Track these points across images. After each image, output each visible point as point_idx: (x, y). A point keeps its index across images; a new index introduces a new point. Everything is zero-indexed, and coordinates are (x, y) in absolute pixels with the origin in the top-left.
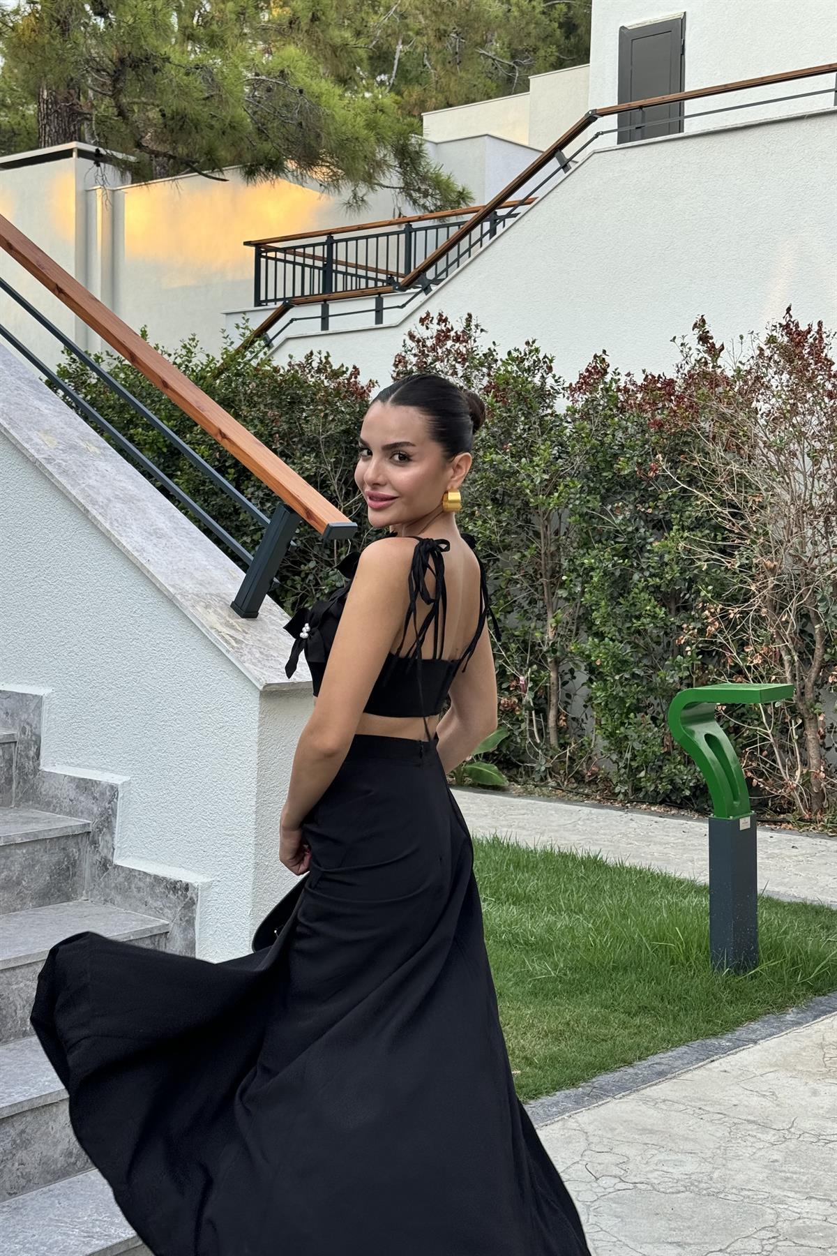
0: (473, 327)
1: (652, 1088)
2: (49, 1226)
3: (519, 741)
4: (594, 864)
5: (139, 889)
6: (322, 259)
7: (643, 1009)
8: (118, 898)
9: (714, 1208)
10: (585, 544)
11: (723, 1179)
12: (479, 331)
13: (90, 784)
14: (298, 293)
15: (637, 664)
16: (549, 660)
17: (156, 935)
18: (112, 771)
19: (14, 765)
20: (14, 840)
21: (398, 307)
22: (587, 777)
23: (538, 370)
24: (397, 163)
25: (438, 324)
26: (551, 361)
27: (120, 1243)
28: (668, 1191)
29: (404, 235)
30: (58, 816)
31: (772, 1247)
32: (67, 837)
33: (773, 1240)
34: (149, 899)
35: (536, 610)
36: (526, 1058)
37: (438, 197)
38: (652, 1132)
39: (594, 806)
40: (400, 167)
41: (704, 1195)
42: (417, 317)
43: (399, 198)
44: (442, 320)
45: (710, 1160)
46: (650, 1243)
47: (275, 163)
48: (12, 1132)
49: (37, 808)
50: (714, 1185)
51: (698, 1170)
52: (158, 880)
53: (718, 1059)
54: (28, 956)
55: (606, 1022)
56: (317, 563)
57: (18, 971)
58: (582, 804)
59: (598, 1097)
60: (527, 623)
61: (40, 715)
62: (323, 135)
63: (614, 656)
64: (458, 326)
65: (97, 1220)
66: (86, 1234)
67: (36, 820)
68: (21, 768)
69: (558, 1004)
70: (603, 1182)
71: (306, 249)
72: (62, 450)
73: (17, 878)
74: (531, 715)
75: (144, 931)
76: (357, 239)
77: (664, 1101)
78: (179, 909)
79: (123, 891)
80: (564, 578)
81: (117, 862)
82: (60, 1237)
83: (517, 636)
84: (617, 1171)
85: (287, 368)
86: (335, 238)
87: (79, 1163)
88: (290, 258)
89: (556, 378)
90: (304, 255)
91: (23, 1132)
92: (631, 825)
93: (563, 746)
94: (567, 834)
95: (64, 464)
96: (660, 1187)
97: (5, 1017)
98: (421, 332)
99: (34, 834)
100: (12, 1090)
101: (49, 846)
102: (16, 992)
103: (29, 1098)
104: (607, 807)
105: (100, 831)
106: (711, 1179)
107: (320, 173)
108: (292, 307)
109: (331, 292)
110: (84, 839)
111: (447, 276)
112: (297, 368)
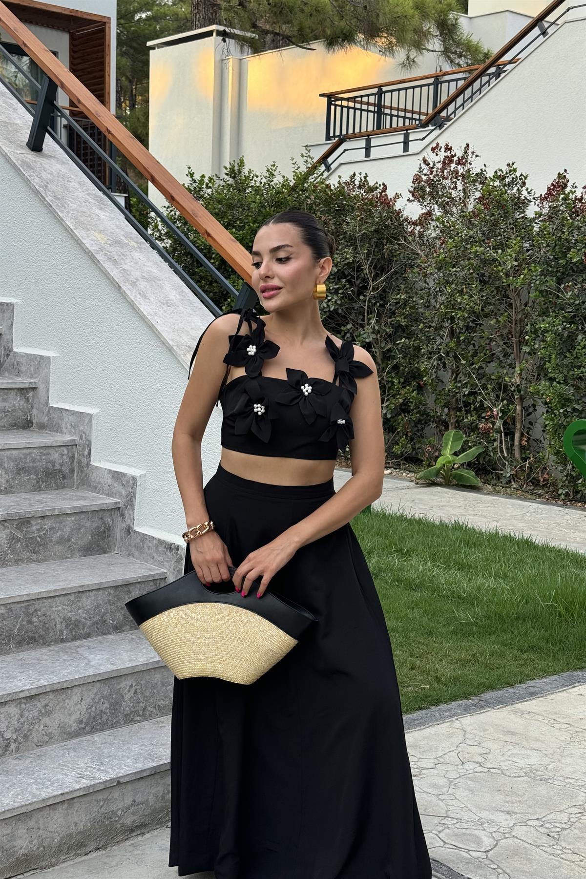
0: (470, 154)
1: (523, 703)
2: (57, 768)
3: (492, 455)
4: (527, 544)
5: (149, 547)
6: (374, 105)
7: (532, 648)
8: (136, 554)
9: (542, 789)
10: (544, 313)
11: (555, 770)
12: (474, 156)
13: (120, 475)
14: (351, 131)
15: (577, 401)
16: (516, 397)
17: (157, 579)
18: (135, 467)
19: (75, 460)
20: (65, 511)
21: (420, 139)
22: (541, 482)
23: (516, 184)
24: (438, 33)
25: (445, 152)
26: (526, 178)
27: (100, 783)
28: (512, 775)
29: (433, 86)
30: (101, 496)
31: (576, 819)
32: (104, 510)
33: (579, 815)
34: (155, 555)
35: (508, 361)
36: (437, 677)
37: (469, 57)
38: (513, 734)
39: (542, 503)
40: (441, 36)
41: (538, 780)
42: (430, 148)
43: (441, 59)
44: (448, 148)
45: (550, 756)
46: (487, 810)
47: (348, 36)
48: (39, 705)
49: (88, 490)
50: (547, 773)
51: (539, 762)
52: (161, 542)
53: (578, 686)
54: (64, 589)
55: (502, 655)
56: (353, 325)
57: (57, 599)
58: (534, 501)
59: (482, 707)
60: (500, 370)
61: (91, 428)
62: (380, 14)
63: (560, 395)
64: (459, 153)
65: (89, 767)
66: (79, 776)
67: (85, 498)
68: (79, 463)
69: (471, 641)
70: (466, 766)
71: (363, 98)
72: (110, 244)
73: (68, 536)
74: (501, 436)
75: (148, 576)
76: (399, 90)
77: (529, 713)
78: (173, 562)
79: (140, 548)
80: (527, 338)
81: (136, 529)
82: (61, 777)
83: (493, 380)
84: (480, 759)
85: (337, 185)
86: (383, 90)
87: (87, 728)
88: (351, 104)
89: (529, 190)
90: (361, 103)
91: (47, 705)
92: (565, 518)
93: (525, 459)
94: (515, 522)
95: (109, 254)
96: (507, 772)
97: (48, 629)
98: (432, 158)
99: (80, 507)
100: (41, 677)
101: (90, 516)
102: (56, 613)
103: (51, 683)
104: (552, 504)
105: (126, 507)
106: (547, 769)
107: (381, 41)
108: (345, 141)
109: (380, 129)
110: (116, 512)
111: (455, 116)
112: (343, 185)
